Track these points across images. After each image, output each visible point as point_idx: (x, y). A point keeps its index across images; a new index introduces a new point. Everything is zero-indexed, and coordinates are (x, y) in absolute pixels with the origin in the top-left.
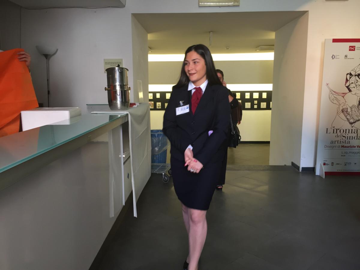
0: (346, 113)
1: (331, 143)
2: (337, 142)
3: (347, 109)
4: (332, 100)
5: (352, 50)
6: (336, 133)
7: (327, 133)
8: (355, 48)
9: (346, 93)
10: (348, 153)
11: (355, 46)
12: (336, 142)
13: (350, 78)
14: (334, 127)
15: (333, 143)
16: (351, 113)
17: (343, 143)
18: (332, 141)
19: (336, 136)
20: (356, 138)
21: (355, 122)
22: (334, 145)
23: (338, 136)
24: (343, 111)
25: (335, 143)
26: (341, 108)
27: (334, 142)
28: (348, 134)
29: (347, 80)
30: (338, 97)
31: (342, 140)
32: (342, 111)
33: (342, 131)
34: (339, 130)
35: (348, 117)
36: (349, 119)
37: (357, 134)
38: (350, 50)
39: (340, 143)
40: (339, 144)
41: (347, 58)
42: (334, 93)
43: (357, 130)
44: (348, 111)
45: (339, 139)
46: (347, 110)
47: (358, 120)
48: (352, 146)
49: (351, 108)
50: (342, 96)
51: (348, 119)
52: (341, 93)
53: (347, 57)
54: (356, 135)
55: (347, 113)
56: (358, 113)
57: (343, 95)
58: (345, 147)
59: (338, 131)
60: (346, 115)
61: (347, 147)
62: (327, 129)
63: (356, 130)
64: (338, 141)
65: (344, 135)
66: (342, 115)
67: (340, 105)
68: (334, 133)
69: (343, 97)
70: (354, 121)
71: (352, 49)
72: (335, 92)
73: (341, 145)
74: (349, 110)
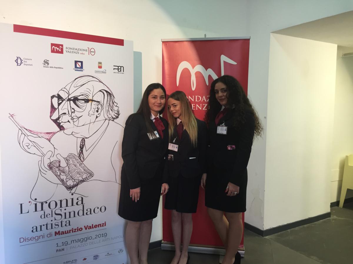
0: (57, 169)
1: (32, 231)
2: (45, 226)
3: (59, 162)
4: (26, 148)
5: (57, 52)
6: (42, 209)
7: (21, 213)
8: (62, 49)
9: (54, 133)
10: (70, 242)
11: (62, 45)
12: (44, 228)
13: (59, 104)
14: (36, 199)
15: (37, 231)
16: (67, 168)
17: (57, 226)
18: (35, 228)
19: (43, 216)
20: (81, 213)
21: (77, 185)
22: (39, 233)
23: (45, 216)
24: (51, 167)
25: (41, 230)
26: (47, 162)
27: (39, 229)
28: (66, 208)
29: (53, 109)
30: (37, 140)
31: (54, 222)
32: (49, 166)
33: (53, 205)
34: (46, 203)
35: (63, 177)
36: (65, 181)
37: (83, 206)
38: (53, 51)
39: (52, 228)
40: (50, 231)
41: (49, 66)
42: (29, 134)
43: (82, 198)
44: (61, 165)
45: (48, 220)
46: (59, 165)
47: (82, 181)
48: (76, 229)
49: (67, 160)
50: (47, 139)
51: (62, 181)
52: (44, 133)
53: (48, 64)
54: (81, 207)
55: (59, 170)
56: (80, 167)
57: (48, 136)
58: (63, 233)
59: (46, 206)
60: (59, 174)
61: (66, 233)
62: (21, 205)
63: (80, 199)
64: (47, 225)
65: (58, 212)
66: (50, 174)
67: (44, 155)
68: (36, 210)
69: (49, 141)
70: (75, 183)
71: (57, 49)
72: (30, 131)
73: (53, 231)
74: (63, 164)
